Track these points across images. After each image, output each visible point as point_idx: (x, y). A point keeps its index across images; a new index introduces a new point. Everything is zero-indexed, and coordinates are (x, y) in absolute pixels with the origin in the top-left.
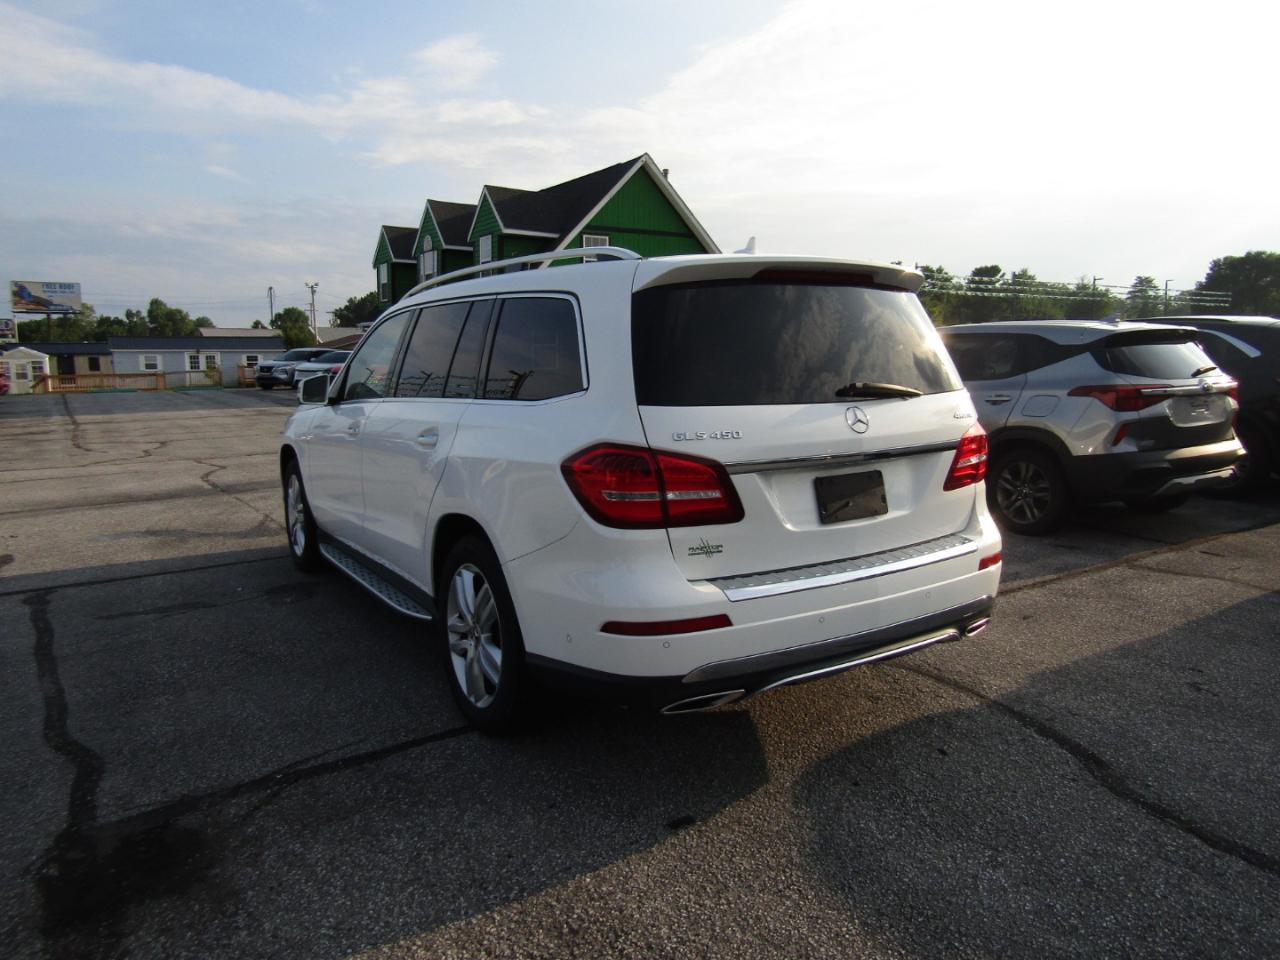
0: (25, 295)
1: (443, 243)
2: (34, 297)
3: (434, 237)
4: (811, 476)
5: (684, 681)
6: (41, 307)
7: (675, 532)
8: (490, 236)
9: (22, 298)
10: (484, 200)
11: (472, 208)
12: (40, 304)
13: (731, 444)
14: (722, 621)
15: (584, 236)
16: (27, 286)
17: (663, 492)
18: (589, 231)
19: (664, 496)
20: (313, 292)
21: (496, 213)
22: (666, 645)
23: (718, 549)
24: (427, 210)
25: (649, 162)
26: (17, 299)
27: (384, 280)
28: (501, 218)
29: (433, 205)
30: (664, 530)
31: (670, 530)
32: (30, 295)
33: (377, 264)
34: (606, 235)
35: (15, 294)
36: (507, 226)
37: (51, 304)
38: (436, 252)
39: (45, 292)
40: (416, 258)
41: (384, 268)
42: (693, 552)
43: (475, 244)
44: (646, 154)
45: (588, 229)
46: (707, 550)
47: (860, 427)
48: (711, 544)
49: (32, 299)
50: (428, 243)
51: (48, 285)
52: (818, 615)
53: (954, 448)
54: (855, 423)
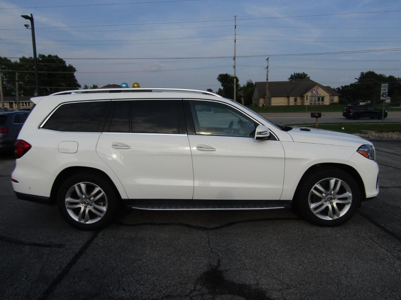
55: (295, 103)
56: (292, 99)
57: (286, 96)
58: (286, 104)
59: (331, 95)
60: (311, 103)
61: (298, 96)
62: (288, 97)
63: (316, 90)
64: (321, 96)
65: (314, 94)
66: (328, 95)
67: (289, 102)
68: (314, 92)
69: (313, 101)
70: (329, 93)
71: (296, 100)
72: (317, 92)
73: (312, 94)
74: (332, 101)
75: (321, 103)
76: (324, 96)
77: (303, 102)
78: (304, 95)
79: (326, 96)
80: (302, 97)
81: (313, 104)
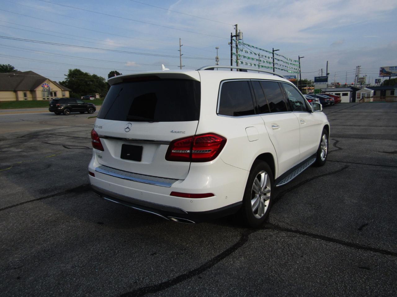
0: (384, 71)
2: (387, 71)
6: (388, 75)
9: (383, 72)
12: (388, 74)
13: (101, 130)
16: (385, 68)
26: (381, 73)
32: (385, 71)
35: (381, 71)
37: (391, 73)
39: (390, 70)
47: (128, 130)
49: (385, 72)
51: (391, 67)
52: (109, 183)
53: (168, 145)
54: (126, 128)
55: (25, 98)
56: (21, 94)
57: (13, 90)
58: (14, 100)
59: (63, 90)
60: (44, 98)
61: (29, 91)
62: (15, 91)
63: (47, 85)
64: (53, 91)
65: (46, 89)
66: (60, 90)
67: (17, 97)
68: (46, 87)
69: (46, 96)
70: (60, 88)
71: (25, 95)
72: (48, 86)
73: (44, 89)
74: (63, 96)
75: (54, 98)
76: (57, 91)
77: (34, 96)
78: (35, 90)
79: (59, 91)
80: (33, 91)
81: (46, 99)
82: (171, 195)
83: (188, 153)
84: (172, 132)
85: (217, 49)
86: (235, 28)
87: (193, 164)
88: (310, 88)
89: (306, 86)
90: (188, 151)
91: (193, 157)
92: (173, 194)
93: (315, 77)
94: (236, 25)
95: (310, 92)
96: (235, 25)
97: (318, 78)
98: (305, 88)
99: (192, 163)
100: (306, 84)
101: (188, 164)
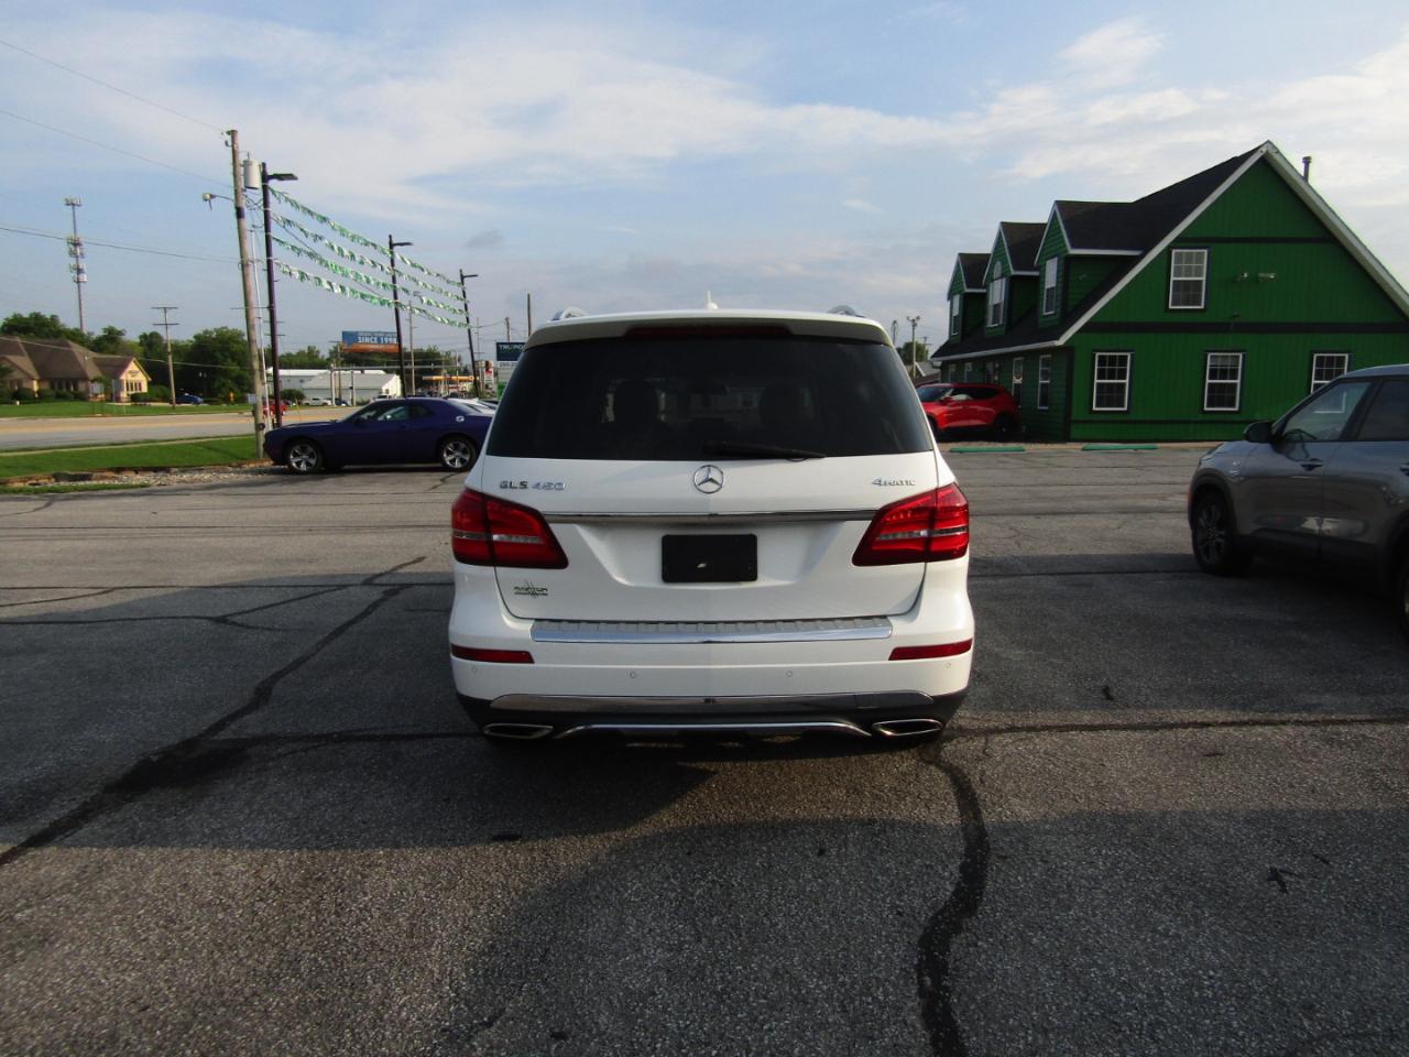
1: (1011, 269)
3: (1004, 262)
4: (661, 533)
5: (492, 705)
7: (501, 570)
8: (1056, 259)
10: (1054, 217)
11: (1041, 226)
13: (552, 495)
14: (523, 657)
15: (1174, 252)
17: (490, 533)
18: (1182, 244)
19: (491, 537)
20: (914, 325)
21: (1064, 231)
22: (475, 669)
23: (542, 592)
24: (1000, 233)
25: (1272, 151)
27: (956, 313)
28: (1069, 237)
29: (1007, 228)
30: (492, 568)
31: (498, 569)
33: (950, 296)
34: (1205, 248)
36: (1074, 246)
38: (1004, 280)
40: (986, 287)
41: (957, 299)
42: (519, 591)
43: (1041, 268)
44: (1268, 142)
45: (1178, 242)
46: (532, 592)
47: (710, 487)
48: (535, 586)
50: (997, 271)
52: (632, 669)
53: (868, 519)
54: (703, 482)
82: (891, 659)
83: (923, 538)
84: (879, 483)
85: (74, 205)
86: (230, 143)
87: (932, 566)
88: (454, 378)
89: (441, 369)
90: (923, 533)
91: (935, 547)
92: (900, 653)
93: (498, 344)
94: (232, 133)
95: (451, 391)
96: (228, 133)
97: (505, 347)
98: (435, 378)
99: (929, 564)
100: (440, 363)
101: (918, 567)
